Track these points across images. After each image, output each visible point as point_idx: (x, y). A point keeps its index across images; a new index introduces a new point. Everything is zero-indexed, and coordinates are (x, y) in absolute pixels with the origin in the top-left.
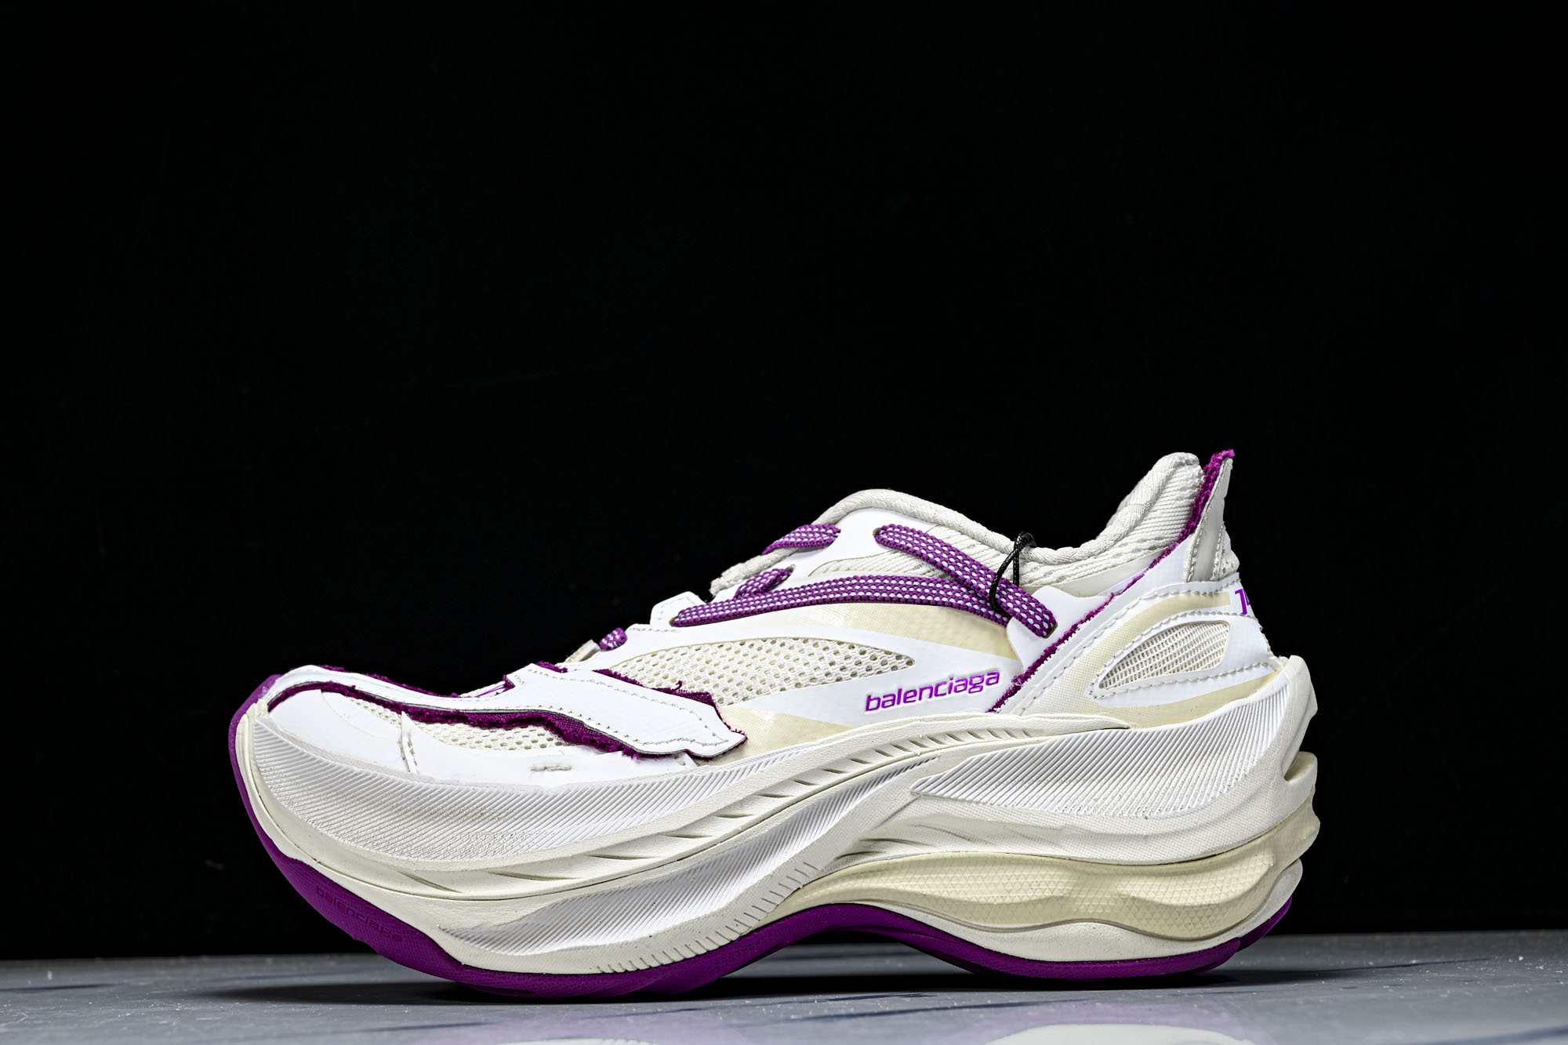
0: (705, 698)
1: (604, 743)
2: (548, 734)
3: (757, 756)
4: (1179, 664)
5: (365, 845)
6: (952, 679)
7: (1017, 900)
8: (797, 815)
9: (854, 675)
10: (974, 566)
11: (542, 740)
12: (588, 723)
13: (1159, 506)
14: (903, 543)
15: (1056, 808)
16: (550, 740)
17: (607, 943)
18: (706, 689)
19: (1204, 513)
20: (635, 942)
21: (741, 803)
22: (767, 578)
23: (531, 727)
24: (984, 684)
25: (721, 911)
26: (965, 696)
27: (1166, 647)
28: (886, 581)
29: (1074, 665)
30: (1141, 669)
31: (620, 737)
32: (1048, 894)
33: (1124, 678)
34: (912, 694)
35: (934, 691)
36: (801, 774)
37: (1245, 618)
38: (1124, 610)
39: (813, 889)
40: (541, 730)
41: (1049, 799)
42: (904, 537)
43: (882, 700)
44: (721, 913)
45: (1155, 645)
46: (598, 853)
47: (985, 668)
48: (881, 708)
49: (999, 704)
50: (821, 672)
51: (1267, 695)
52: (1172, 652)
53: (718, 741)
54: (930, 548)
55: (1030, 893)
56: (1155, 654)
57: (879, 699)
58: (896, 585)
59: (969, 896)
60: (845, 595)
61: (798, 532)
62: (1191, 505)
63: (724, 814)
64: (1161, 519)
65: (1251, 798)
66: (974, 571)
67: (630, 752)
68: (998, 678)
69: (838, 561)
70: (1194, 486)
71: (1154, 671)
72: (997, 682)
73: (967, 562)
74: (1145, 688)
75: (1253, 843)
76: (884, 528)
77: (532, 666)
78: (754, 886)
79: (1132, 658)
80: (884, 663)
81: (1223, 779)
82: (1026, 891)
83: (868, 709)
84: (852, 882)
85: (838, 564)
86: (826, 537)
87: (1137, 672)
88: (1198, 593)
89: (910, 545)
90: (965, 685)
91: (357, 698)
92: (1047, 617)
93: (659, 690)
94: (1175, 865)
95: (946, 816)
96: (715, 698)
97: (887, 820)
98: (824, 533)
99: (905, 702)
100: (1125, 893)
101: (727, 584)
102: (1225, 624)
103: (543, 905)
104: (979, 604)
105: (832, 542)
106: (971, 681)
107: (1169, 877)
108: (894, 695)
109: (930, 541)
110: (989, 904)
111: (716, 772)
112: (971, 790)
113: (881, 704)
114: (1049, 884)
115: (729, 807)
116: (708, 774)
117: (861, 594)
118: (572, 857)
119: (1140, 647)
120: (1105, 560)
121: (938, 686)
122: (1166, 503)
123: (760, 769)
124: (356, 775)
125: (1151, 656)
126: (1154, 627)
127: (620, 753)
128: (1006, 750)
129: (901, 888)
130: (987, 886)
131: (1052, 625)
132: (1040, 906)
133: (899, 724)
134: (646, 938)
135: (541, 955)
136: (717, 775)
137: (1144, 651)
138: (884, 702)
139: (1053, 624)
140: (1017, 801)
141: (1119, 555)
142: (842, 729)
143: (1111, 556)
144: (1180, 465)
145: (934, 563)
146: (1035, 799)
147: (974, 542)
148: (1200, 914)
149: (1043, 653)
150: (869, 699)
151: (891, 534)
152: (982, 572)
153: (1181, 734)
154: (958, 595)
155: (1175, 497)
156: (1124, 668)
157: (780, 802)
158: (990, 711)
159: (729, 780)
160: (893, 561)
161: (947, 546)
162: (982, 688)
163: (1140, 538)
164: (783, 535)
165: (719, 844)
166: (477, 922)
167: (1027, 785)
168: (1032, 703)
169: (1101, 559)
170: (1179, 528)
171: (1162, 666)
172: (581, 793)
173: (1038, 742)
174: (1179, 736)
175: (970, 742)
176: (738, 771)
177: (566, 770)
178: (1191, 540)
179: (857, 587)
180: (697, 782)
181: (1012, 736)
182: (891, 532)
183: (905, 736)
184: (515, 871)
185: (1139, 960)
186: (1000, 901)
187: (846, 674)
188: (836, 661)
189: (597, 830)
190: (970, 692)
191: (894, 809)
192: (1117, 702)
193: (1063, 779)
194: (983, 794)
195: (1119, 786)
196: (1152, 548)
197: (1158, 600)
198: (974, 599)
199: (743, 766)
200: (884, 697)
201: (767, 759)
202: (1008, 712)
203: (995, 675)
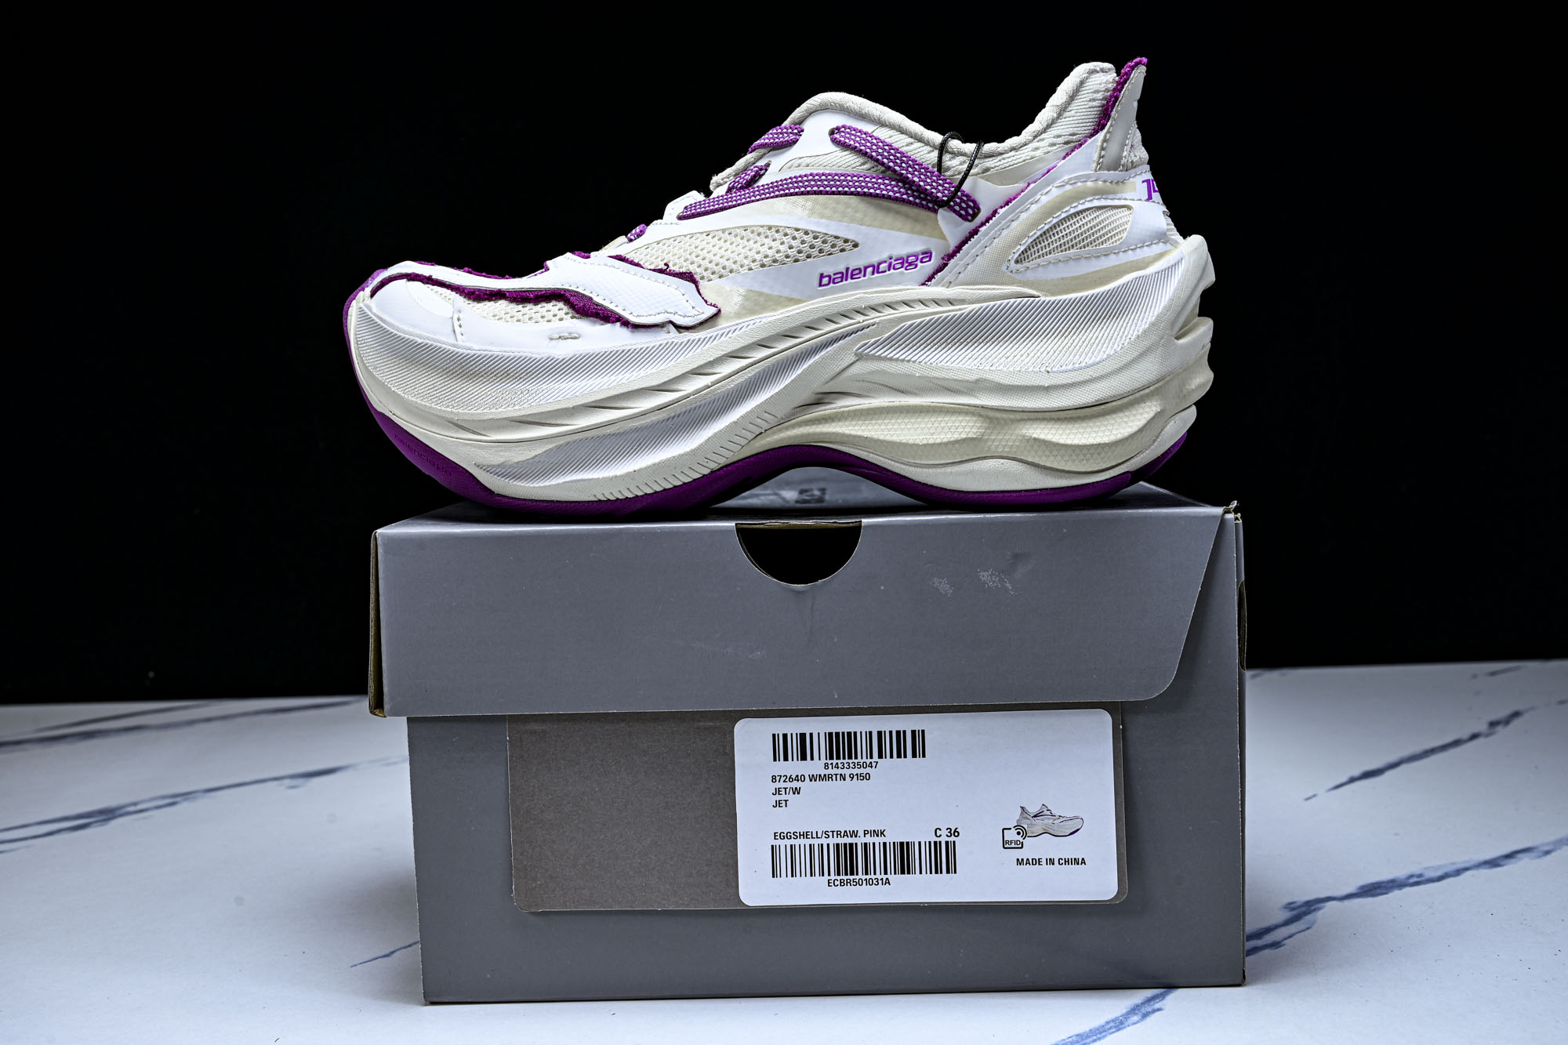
0: (688, 277)
1: (606, 316)
2: (566, 309)
3: (727, 325)
4: (1086, 242)
5: (422, 400)
6: (891, 258)
7: (938, 441)
8: (759, 372)
9: (809, 257)
10: (910, 162)
11: (561, 314)
12: (597, 299)
13: (1074, 106)
14: (852, 143)
15: (973, 364)
16: (567, 314)
17: (601, 477)
18: (693, 269)
19: (1113, 113)
20: (622, 476)
21: (711, 364)
22: (749, 175)
23: (554, 303)
24: (918, 262)
25: (693, 451)
26: (902, 273)
27: (1074, 227)
28: (836, 177)
29: (994, 244)
30: (1052, 247)
31: (619, 310)
32: (964, 436)
33: (1037, 255)
34: (857, 271)
35: (876, 269)
36: (763, 339)
37: (1149, 204)
38: (1038, 196)
39: (774, 433)
40: (561, 305)
41: (968, 357)
42: (853, 137)
43: (833, 277)
44: (693, 452)
45: (1065, 225)
46: (594, 404)
47: (919, 248)
48: (832, 285)
49: (930, 279)
50: (781, 254)
51: (1163, 268)
52: (1079, 231)
53: (697, 313)
54: (874, 147)
55: (949, 436)
56: (1064, 233)
57: (830, 276)
58: (844, 181)
59: (900, 438)
60: (803, 189)
61: (771, 134)
62: (1103, 106)
63: (697, 372)
64: (1075, 118)
65: (1142, 355)
66: (910, 166)
67: (626, 323)
68: (930, 257)
69: (800, 158)
70: (1106, 89)
71: (1063, 248)
72: (930, 260)
73: (904, 159)
74: (1054, 263)
75: (1142, 393)
76: (838, 128)
77: (568, 255)
78: (721, 431)
79: (1044, 237)
80: (833, 246)
81: (1119, 339)
82: (946, 433)
83: (820, 285)
84: (808, 428)
85: (800, 161)
86: (792, 137)
87: (1048, 249)
88: (1105, 181)
89: (857, 145)
90: (902, 263)
91: (433, 285)
92: (971, 204)
93: (654, 270)
94: (1072, 411)
95: (884, 373)
96: (697, 277)
97: (835, 376)
98: (791, 133)
99: (852, 278)
100: (1027, 434)
101: (722, 182)
102: (1129, 208)
103: (550, 446)
104: (913, 196)
105: (798, 140)
106: (907, 260)
107: (1066, 422)
108: (842, 273)
109: (874, 141)
110: (916, 445)
111: (693, 338)
112: (904, 351)
113: (832, 280)
114: (963, 428)
115: (701, 367)
116: (686, 340)
117: (815, 189)
118: (573, 408)
119: (1051, 228)
120: (1025, 154)
121: (879, 264)
122: (1079, 104)
123: (730, 335)
124: (418, 345)
125: (1061, 235)
126: (1064, 210)
127: (618, 324)
128: (932, 317)
129: (847, 432)
130: (916, 429)
131: (976, 211)
132: (957, 445)
133: (846, 297)
134: (631, 472)
135: (550, 486)
136: (693, 341)
137: (1055, 231)
138: (834, 279)
139: (977, 209)
140: (941, 359)
141: (1037, 149)
142: (798, 301)
143: (1030, 149)
144: (1093, 72)
145: (877, 160)
146: (956, 357)
147: (912, 140)
148: (1091, 451)
149: (967, 234)
150: (822, 276)
151: (843, 134)
152: (917, 167)
153: (1084, 301)
154: (896, 189)
155: (1088, 99)
156: (1037, 246)
157: (744, 362)
158: (923, 284)
159: (703, 345)
160: (844, 158)
161: (887, 145)
162: (916, 266)
163: (1055, 134)
164: (759, 137)
165: (692, 397)
166: (502, 460)
167: (950, 346)
168: (957, 277)
169: (1022, 152)
170: (1089, 127)
171: (1070, 244)
172: (585, 356)
173: (960, 310)
174: (1082, 303)
175: (905, 311)
176: (711, 337)
177: (575, 338)
178: (1101, 136)
179: (813, 183)
180: (676, 347)
181: (939, 305)
182: (843, 132)
183: (850, 307)
184: (529, 419)
185: (1041, 490)
186: (925, 442)
187: (802, 256)
188: (794, 245)
189: (593, 386)
190: (906, 269)
191: (841, 368)
192: (1030, 275)
193: (981, 340)
194: (913, 354)
195: (1028, 346)
196: (1066, 143)
197: (1068, 187)
198: (909, 192)
199: (716, 333)
200: (835, 274)
201: (735, 327)
202: (936, 285)
203: (928, 254)
